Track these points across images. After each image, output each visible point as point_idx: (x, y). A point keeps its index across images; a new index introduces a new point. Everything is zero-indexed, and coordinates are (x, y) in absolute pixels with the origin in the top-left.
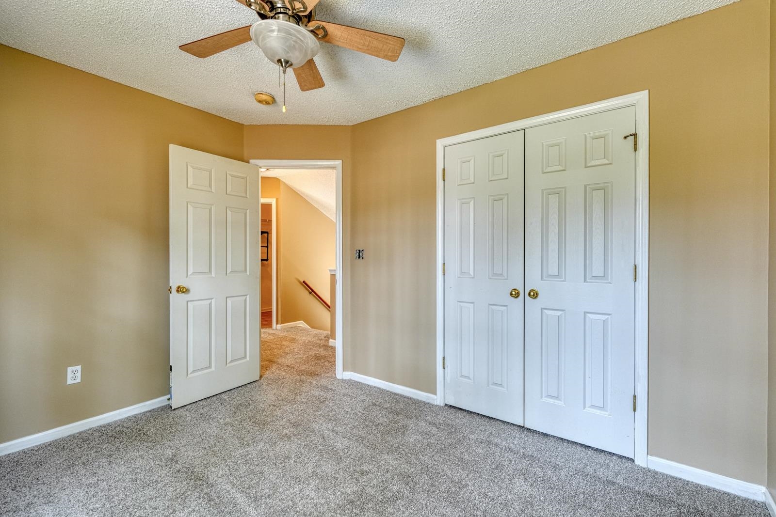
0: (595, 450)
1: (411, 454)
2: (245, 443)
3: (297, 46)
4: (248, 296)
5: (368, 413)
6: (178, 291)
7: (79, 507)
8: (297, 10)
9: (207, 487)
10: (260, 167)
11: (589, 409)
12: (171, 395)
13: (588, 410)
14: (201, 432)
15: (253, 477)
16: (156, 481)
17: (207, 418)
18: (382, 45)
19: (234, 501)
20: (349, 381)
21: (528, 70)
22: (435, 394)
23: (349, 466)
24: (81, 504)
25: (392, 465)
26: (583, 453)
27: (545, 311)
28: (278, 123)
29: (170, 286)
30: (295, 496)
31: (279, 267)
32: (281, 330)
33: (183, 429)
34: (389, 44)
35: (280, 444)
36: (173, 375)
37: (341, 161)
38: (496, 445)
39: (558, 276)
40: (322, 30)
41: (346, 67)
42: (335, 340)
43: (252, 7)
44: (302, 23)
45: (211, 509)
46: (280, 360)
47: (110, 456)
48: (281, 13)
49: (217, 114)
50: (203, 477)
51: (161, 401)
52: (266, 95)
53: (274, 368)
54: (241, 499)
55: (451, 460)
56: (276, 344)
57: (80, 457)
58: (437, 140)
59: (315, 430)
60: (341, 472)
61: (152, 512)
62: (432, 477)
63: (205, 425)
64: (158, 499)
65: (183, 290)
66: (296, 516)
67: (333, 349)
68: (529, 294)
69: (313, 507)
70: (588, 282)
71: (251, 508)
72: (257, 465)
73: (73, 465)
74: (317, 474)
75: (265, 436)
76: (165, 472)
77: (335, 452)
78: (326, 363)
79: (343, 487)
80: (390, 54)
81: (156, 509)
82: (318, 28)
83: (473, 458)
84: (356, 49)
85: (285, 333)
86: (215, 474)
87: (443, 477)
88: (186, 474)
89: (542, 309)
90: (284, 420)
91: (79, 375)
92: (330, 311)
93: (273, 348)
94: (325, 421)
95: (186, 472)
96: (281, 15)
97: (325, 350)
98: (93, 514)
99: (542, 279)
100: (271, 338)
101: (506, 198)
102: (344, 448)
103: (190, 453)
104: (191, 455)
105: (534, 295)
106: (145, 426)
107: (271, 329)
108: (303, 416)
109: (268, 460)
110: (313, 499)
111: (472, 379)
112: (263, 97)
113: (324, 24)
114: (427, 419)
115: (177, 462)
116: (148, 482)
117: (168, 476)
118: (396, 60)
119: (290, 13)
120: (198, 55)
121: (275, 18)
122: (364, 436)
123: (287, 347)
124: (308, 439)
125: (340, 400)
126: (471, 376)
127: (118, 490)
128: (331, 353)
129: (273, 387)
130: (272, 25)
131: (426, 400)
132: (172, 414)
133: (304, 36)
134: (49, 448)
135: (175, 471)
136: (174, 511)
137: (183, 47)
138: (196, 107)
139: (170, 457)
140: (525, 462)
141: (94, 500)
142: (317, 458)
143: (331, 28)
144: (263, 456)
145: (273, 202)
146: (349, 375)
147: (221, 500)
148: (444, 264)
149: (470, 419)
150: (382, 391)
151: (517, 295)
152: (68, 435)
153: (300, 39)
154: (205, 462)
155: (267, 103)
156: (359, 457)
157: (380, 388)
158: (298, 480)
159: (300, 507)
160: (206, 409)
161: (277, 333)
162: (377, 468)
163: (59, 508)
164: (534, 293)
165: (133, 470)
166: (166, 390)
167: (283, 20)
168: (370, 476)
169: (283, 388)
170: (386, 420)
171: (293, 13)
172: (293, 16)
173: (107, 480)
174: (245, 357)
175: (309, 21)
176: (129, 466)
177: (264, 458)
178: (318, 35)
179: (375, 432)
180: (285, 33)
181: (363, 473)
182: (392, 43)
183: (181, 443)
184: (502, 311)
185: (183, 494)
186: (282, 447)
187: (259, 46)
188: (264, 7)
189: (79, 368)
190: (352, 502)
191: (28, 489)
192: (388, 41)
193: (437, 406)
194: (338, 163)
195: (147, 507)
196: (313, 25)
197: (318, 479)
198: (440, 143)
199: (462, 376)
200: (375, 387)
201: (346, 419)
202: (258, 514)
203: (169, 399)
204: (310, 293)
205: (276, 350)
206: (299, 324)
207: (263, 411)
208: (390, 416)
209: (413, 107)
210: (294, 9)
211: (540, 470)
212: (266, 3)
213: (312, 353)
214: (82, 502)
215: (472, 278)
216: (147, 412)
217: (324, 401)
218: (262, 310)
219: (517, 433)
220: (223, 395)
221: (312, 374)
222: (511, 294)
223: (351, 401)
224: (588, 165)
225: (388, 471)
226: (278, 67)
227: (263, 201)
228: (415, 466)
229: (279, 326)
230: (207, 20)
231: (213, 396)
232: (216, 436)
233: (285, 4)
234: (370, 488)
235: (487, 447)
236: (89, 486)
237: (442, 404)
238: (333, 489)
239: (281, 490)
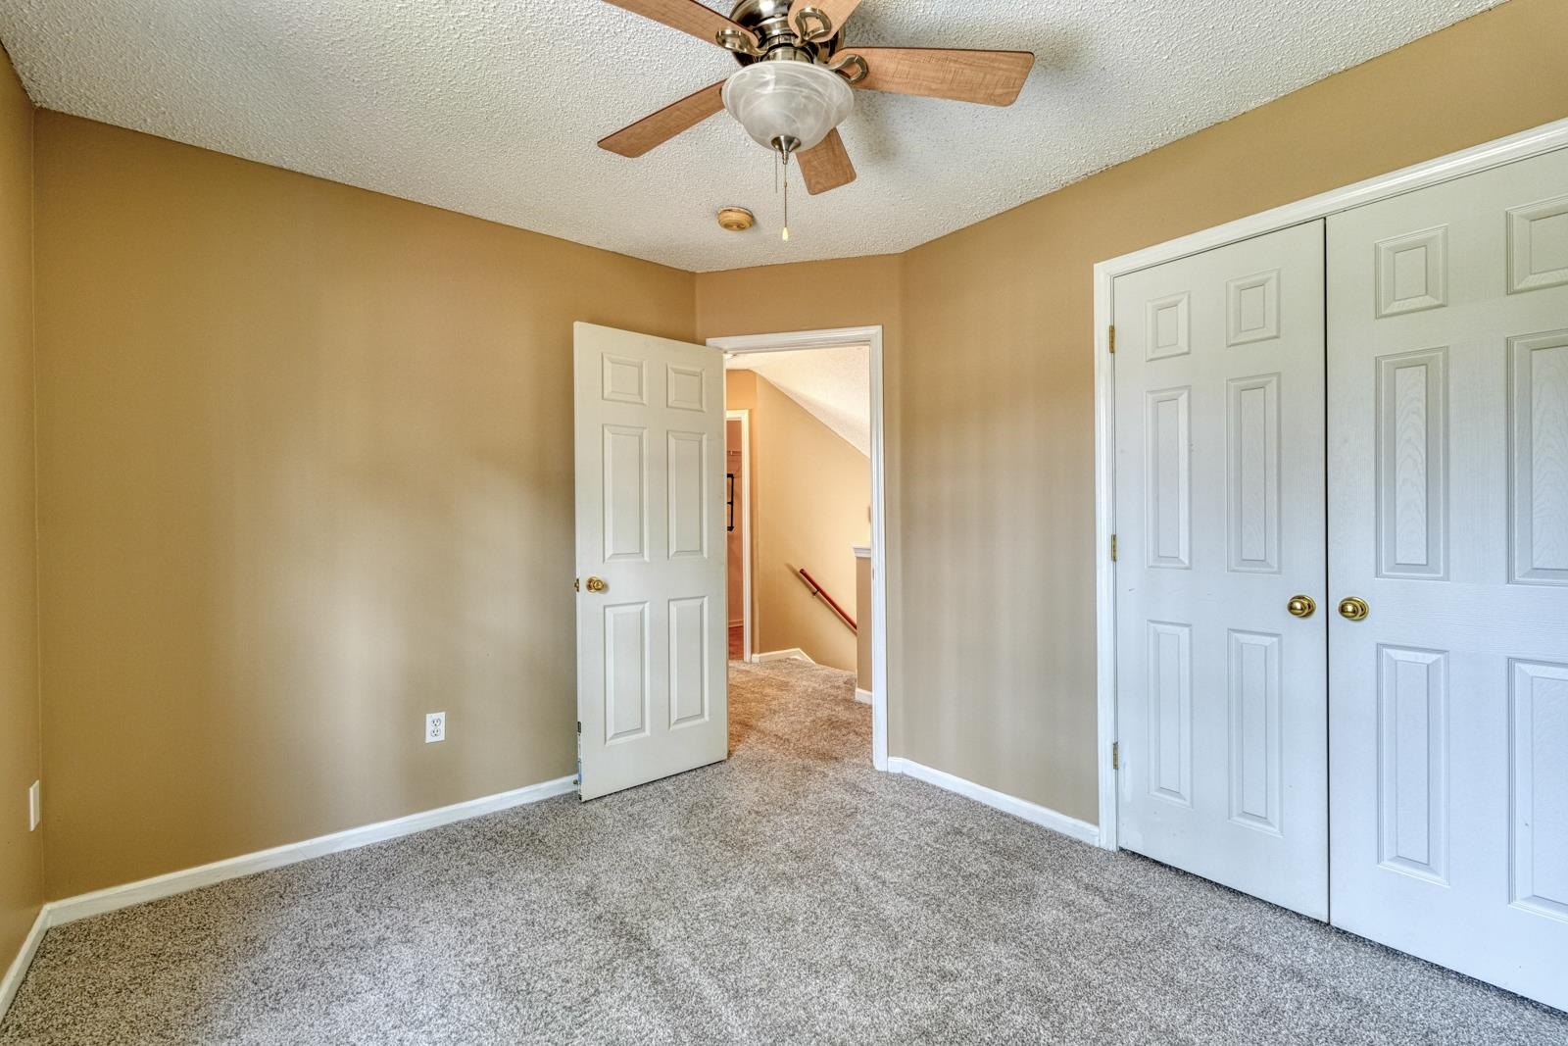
0: (1545, 1011)
1: (1048, 949)
2: (710, 880)
3: (811, 106)
4: (706, 599)
5: (945, 848)
6: (589, 587)
7: (450, 956)
8: (811, 35)
9: (649, 956)
10: (726, 352)
11: (1524, 904)
12: (580, 776)
13: (1519, 904)
14: (632, 849)
15: (729, 949)
16: (565, 930)
17: (640, 823)
18: (982, 75)
19: (697, 990)
20: (901, 778)
21: (1332, 75)
22: (1096, 823)
23: (913, 957)
24: (453, 952)
25: (1007, 969)
26: (1507, 1013)
27: (1385, 651)
28: (757, 263)
29: (577, 577)
30: (811, 999)
31: (755, 542)
32: (760, 664)
33: (602, 841)
34: (1000, 69)
35: (775, 891)
36: (583, 739)
37: (879, 328)
38: (1258, 958)
39: (1425, 567)
40: (857, 66)
41: (897, 134)
42: (871, 691)
43: (728, 45)
44: (819, 59)
45: (658, 998)
46: (761, 724)
47: (491, 873)
48: (779, 46)
49: (651, 259)
50: (641, 934)
51: (564, 784)
52: (739, 211)
53: (753, 739)
54: (710, 990)
55: (1145, 977)
56: (753, 692)
57: (447, 870)
58: (1095, 265)
59: (840, 870)
60: (899, 966)
61: (561, 987)
62: (1102, 1009)
63: (637, 836)
64: (570, 964)
65: (598, 585)
66: (814, 1042)
67: (866, 709)
68: (1343, 610)
69: (847, 1031)
70: (1517, 583)
71: (729, 1010)
72: (734, 927)
73: (438, 882)
74: (849, 962)
75: (746, 872)
76: (577, 916)
77: (883, 924)
78: (852, 736)
79: (905, 999)
80: (999, 91)
81: (568, 982)
82: (850, 63)
83: (1199, 982)
84: (926, 93)
85: (768, 671)
86: (663, 933)
87: (1128, 1013)
88: (612, 925)
89: (1380, 646)
90: (778, 844)
91: (442, 727)
92: (855, 634)
93: (748, 699)
94: (858, 855)
95: (613, 923)
96: (779, 51)
97: (847, 709)
98: (471, 974)
99: (1378, 574)
100: (744, 679)
101: (1275, 382)
102: (902, 918)
103: (616, 886)
104: (618, 891)
105: (1355, 611)
106: (541, 827)
107: (741, 661)
108: (813, 839)
109: (754, 920)
110: (846, 1013)
111: (1188, 798)
112: (734, 217)
113: (862, 52)
114: (1078, 875)
115: (595, 900)
116: (552, 931)
117: (584, 924)
118: (1011, 103)
119: (797, 42)
120: (627, 154)
121: (769, 59)
122: (941, 896)
123: (774, 699)
124: (826, 887)
125: (886, 815)
126: (1186, 791)
127: (506, 938)
128: (859, 717)
129: (753, 777)
130: (764, 73)
131: (1075, 836)
132: (582, 810)
133: (825, 83)
134: (403, 847)
135: (594, 917)
136: (597, 992)
137: (603, 143)
138: (616, 250)
139: (584, 889)
140: (1340, 1012)
141: (471, 948)
142: (847, 929)
143: (876, 58)
144: (744, 911)
145: (743, 416)
146: (899, 765)
147: (674, 985)
148: (1114, 538)
149: (1185, 888)
150: (971, 805)
151: (1306, 611)
152: (428, 828)
153: (817, 91)
154: (642, 907)
155: (740, 227)
156: (934, 941)
157: (967, 799)
158: (813, 968)
159: (821, 1024)
160: (638, 807)
161: (754, 670)
162: (975, 968)
163: (422, 953)
164: (1354, 606)
165: (526, 905)
166: (572, 765)
167: (783, 59)
168: (961, 984)
169: (772, 780)
170: (985, 867)
171: (803, 41)
172: (803, 49)
173: (489, 915)
174: (702, 715)
175: (831, 54)
176: (521, 896)
177: (745, 914)
178: (849, 77)
179: (965, 891)
180: (787, 84)
181: (944, 976)
182: (1005, 66)
183: (600, 866)
184: (1266, 647)
185: (610, 962)
186: (779, 899)
187: (738, 118)
188: (748, 42)
189: (442, 715)
190: (925, 1033)
191: (377, 913)
192: (996, 65)
193: (1099, 849)
194: (874, 331)
195: (553, 975)
196: (839, 59)
197: (854, 973)
198: (1102, 271)
199: (1161, 789)
200: (956, 795)
201: (901, 855)
202: (744, 1024)
203: (576, 783)
204: (814, 594)
205: (753, 704)
206: (795, 653)
207: (738, 821)
208: (995, 860)
209: (1037, 199)
210: (805, 33)
211: (1383, 1037)
212: (753, 31)
213: (823, 713)
214: (454, 949)
215: (1187, 568)
216: (542, 801)
217: (852, 813)
218: (730, 624)
219: (1311, 937)
220: (665, 783)
221: (825, 757)
222: (1291, 608)
223: (908, 820)
224: (1517, 287)
225: (999, 981)
226: (773, 152)
227: (730, 415)
228: (1060, 979)
229: (756, 657)
230: (641, 86)
231: (648, 784)
232: (658, 861)
233: (788, 26)
234: (962, 1011)
235: (1235, 960)
236: (463, 922)
237: (1113, 848)
238: (885, 999)
239: (782, 984)
